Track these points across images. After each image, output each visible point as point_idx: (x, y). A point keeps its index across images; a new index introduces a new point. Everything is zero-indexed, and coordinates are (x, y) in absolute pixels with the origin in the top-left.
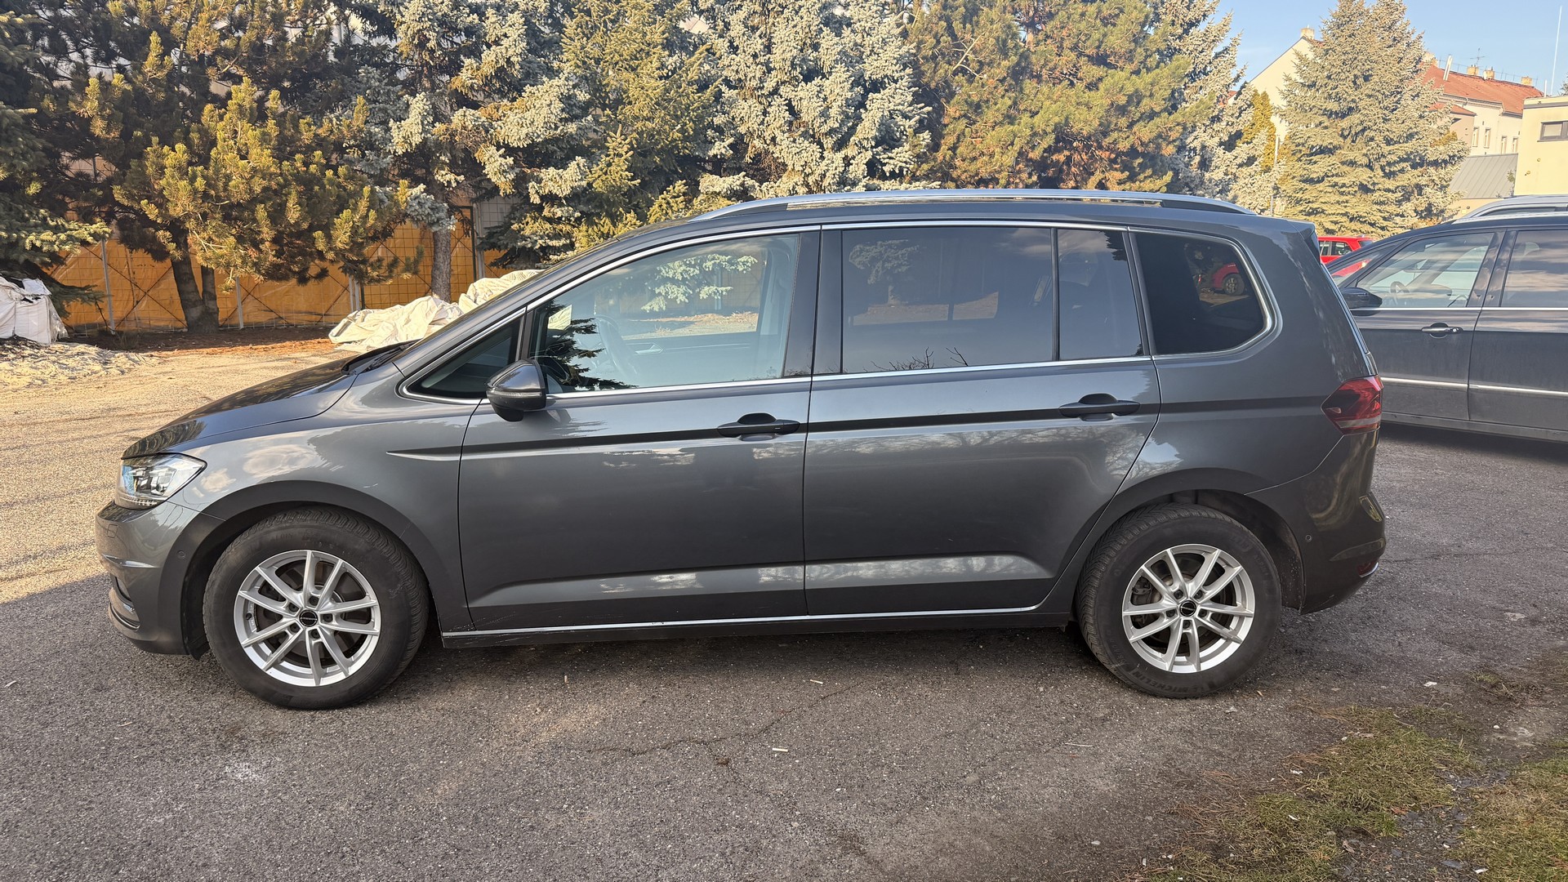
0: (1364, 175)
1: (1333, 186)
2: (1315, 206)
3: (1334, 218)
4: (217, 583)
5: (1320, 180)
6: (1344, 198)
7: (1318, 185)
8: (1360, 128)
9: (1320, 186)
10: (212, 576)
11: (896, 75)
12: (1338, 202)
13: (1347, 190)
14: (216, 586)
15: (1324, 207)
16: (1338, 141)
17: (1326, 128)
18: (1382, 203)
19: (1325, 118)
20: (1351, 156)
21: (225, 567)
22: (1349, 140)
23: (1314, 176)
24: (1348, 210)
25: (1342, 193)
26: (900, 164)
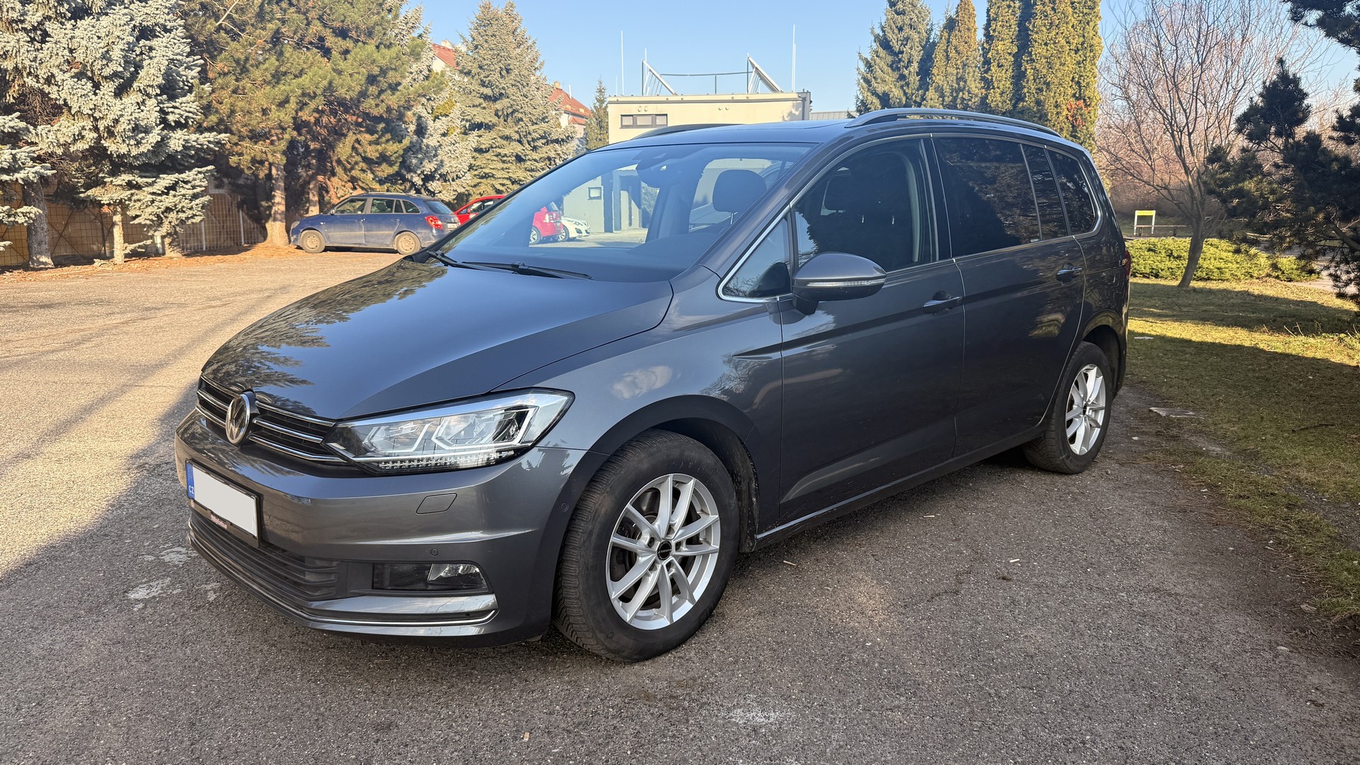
0: (518, 149)
1: (497, 156)
2: (487, 171)
3: (501, 181)
5: (487, 151)
6: (505, 166)
7: (485, 154)
8: (510, 110)
9: (487, 155)
11: (169, 25)
12: (503, 169)
13: (508, 159)
15: (494, 172)
16: (495, 120)
17: (484, 108)
18: (532, 170)
19: (481, 100)
20: (507, 132)
22: (502, 119)
23: (483, 147)
24: (511, 175)
25: (504, 162)
26: (187, 114)
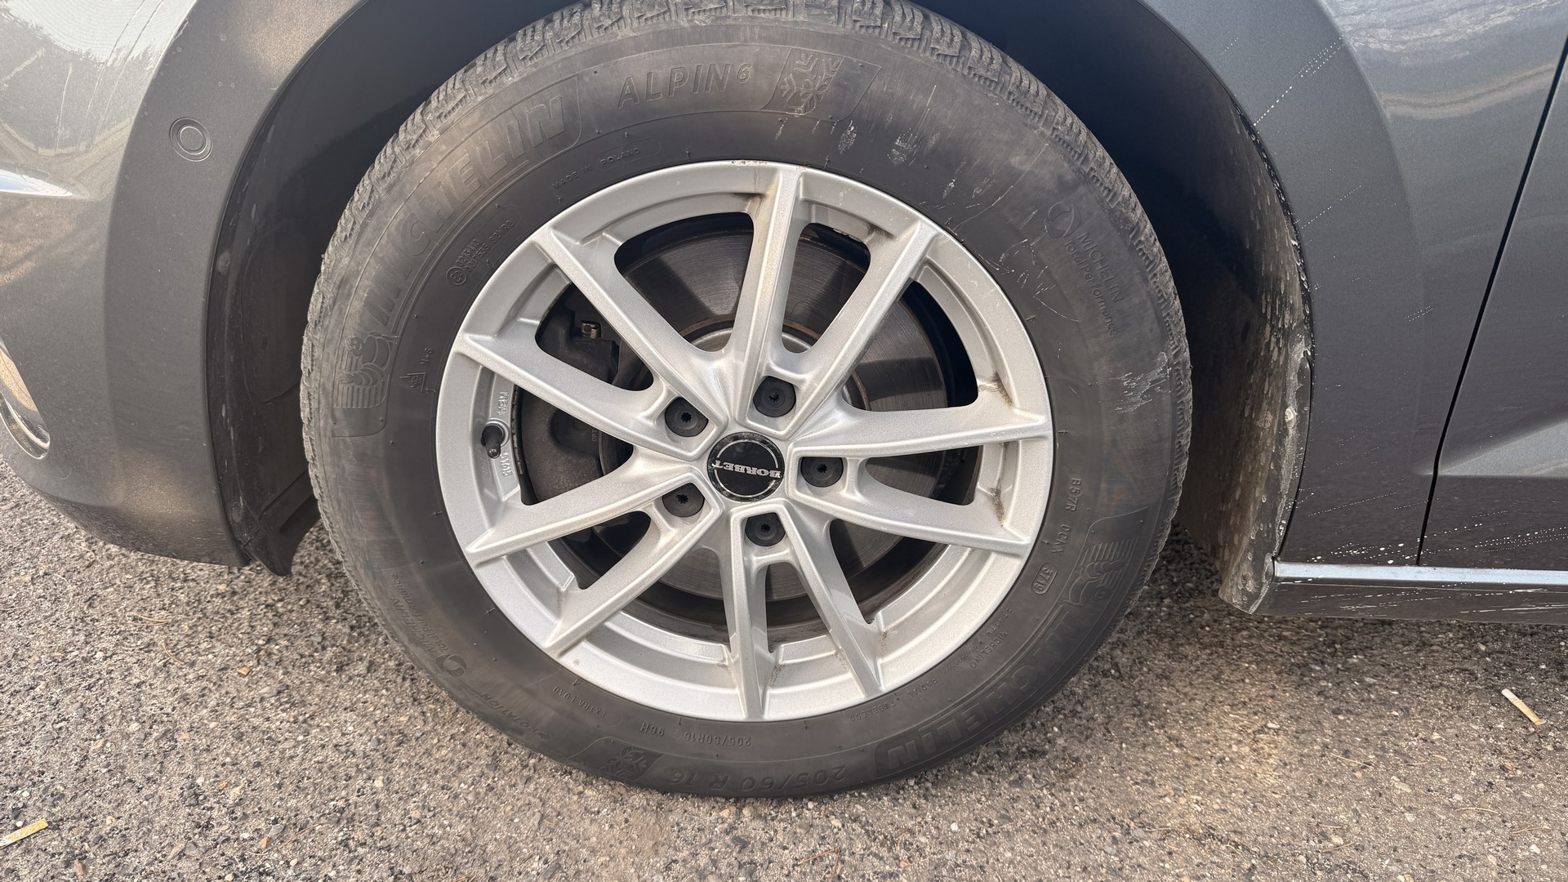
4: (363, 287)
10: (336, 257)
14: (356, 305)
21: (396, 216)
